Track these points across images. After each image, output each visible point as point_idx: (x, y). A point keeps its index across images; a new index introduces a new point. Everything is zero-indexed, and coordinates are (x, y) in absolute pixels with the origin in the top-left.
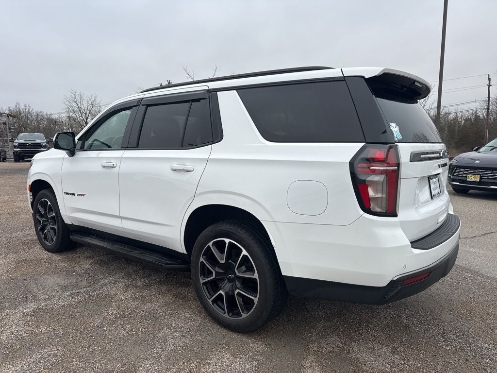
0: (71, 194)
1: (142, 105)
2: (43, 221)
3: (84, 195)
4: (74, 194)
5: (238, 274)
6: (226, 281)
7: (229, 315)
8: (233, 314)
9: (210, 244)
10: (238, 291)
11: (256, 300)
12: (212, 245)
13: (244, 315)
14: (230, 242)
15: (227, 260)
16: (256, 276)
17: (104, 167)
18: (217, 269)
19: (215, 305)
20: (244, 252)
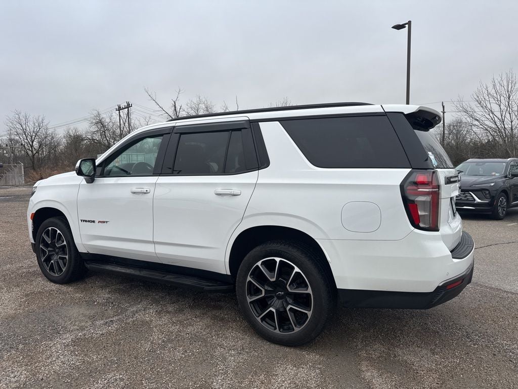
0: (89, 221)
1: (175, 133)
2: (49, 251)
3: (107, 222)
4: (94, 222)
5: (290, 290)
6: (275, 298)
7: (279, 330)
8: (284, 329)
9: (259, 263)
10: (290, 306)
11: (310, 314)
12: (261, 265)
13: (297, 329)
14: (280, 261)
15: (277, 278)
16: (310, 291)
17: (134, 193)
18: (266, 287)
19: (264, 322)
20: (297, 269)
